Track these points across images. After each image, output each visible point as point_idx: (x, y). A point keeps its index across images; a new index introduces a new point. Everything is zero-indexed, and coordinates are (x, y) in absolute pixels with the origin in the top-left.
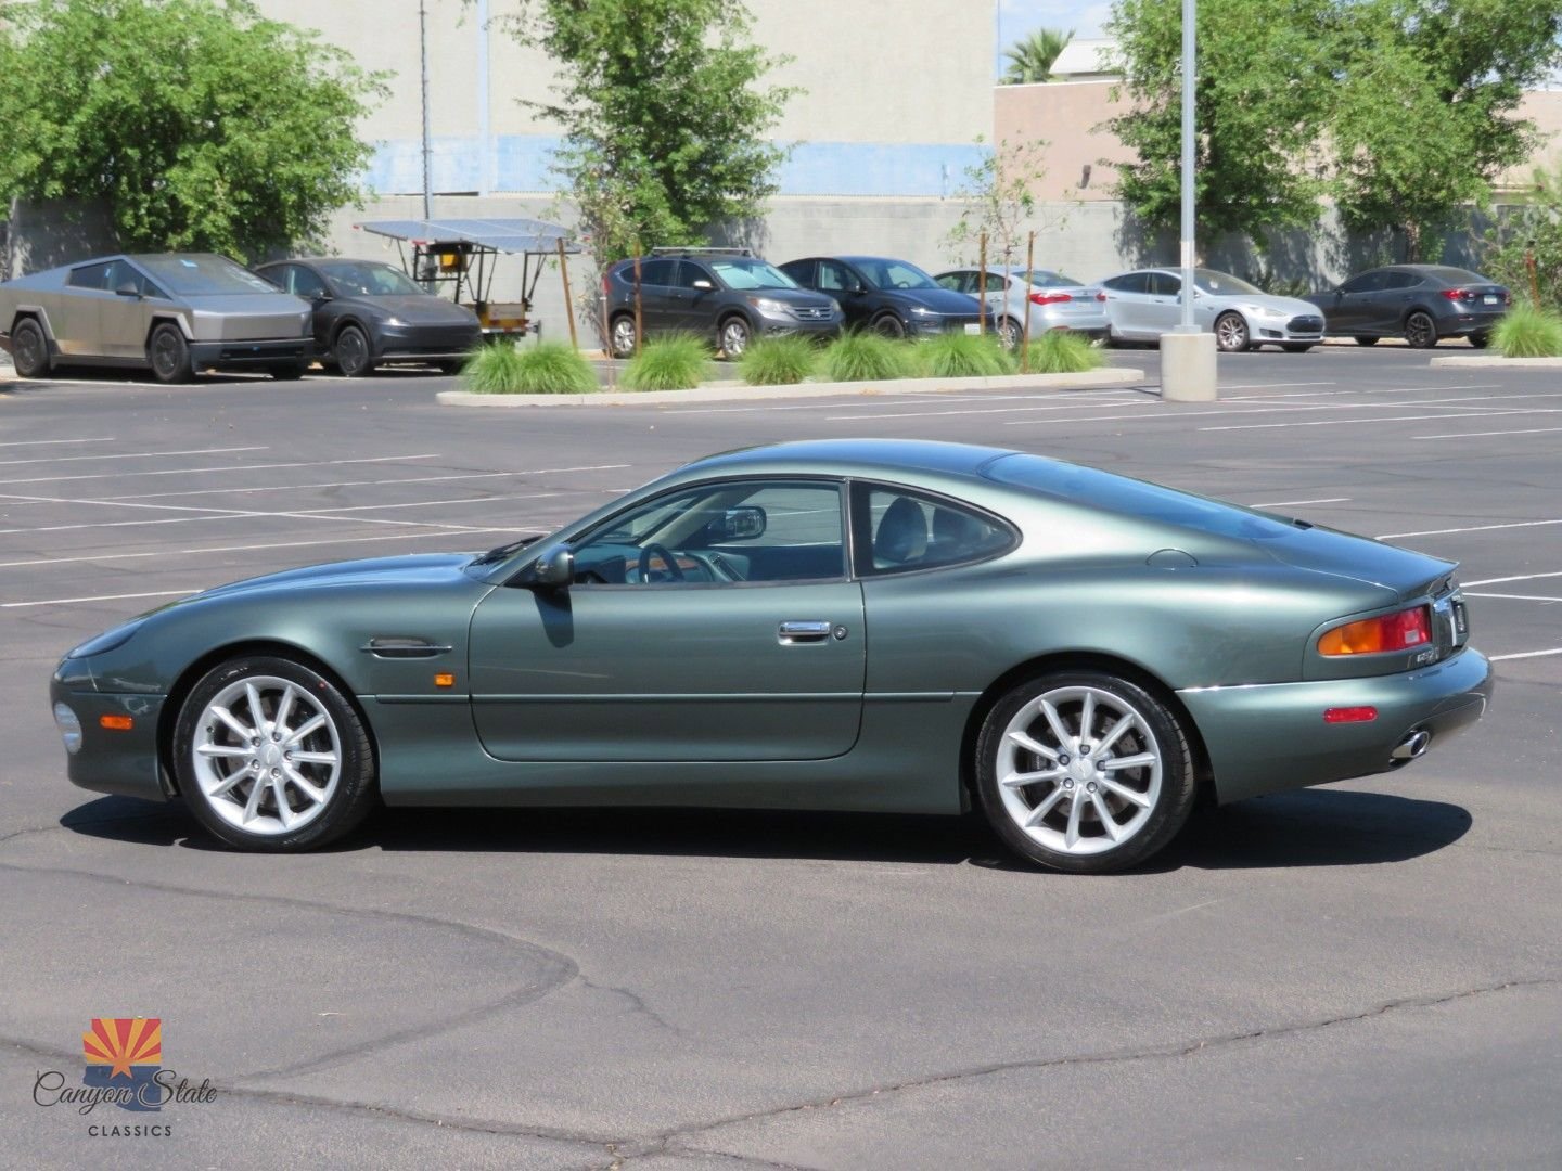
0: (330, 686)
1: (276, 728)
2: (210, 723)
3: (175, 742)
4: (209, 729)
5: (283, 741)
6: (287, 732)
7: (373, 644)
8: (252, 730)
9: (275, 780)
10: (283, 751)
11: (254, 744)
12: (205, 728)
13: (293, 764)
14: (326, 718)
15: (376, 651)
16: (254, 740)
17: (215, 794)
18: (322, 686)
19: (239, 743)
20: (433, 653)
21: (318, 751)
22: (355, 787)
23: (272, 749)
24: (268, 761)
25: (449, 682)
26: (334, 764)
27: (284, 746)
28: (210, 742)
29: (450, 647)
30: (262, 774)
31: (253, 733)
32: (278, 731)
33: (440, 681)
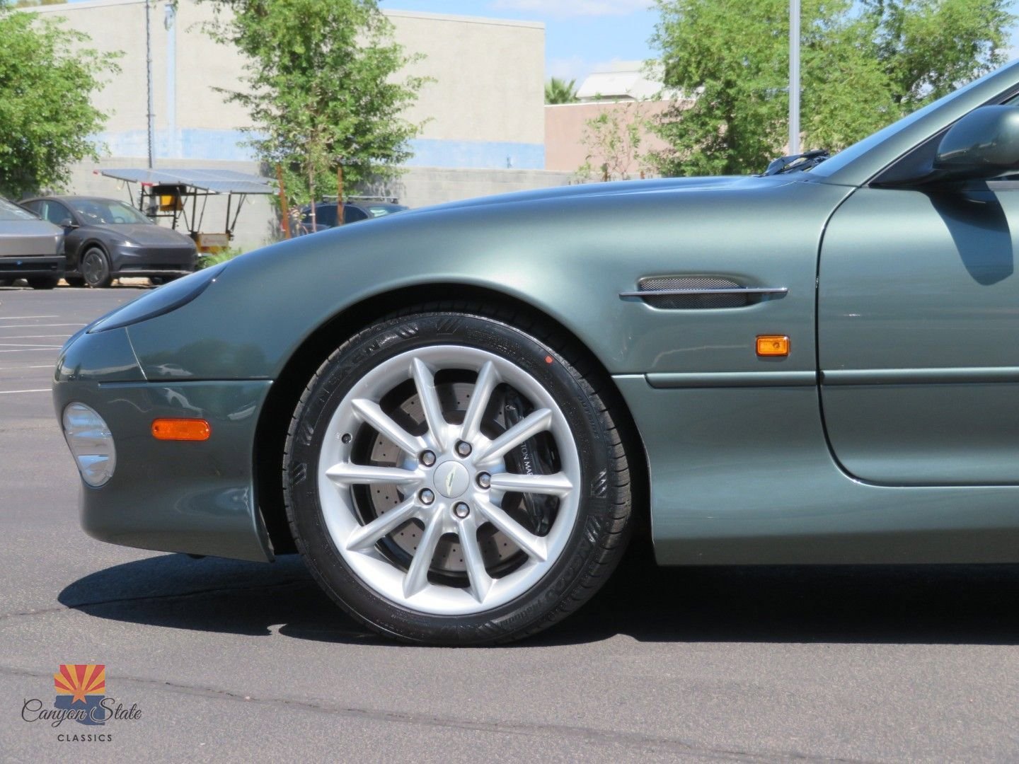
0: (563, 361)
1: (465, 434)
2: (347, 427)
3: (286, 461)
4: (345, 438)
5: (474, 456)
6: (481, 442)
7: (640, 287)
8: (419, 438)
9: (462, 522)
10: (475, 472)
11: (422, 462)
12: (339, 436)
13: (491, 494)
14: (554, 416)
15: (646, 299)
16: (422, 455)
17: (354, 547)
18: (549, 360)
19: (399, 459)
20: (750, 299)
21: (536, 471)
22: (605, 532)
23: (455, 470)
24: (449, 491)
25: (782, 350)
26: (565, 494)
27: (475, 465)
28: (346, 460)
29: (783, 289)
30: (438, 514)
31: (422, 443)
32: (468, 439)
33: (766, 347)
